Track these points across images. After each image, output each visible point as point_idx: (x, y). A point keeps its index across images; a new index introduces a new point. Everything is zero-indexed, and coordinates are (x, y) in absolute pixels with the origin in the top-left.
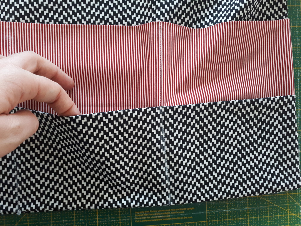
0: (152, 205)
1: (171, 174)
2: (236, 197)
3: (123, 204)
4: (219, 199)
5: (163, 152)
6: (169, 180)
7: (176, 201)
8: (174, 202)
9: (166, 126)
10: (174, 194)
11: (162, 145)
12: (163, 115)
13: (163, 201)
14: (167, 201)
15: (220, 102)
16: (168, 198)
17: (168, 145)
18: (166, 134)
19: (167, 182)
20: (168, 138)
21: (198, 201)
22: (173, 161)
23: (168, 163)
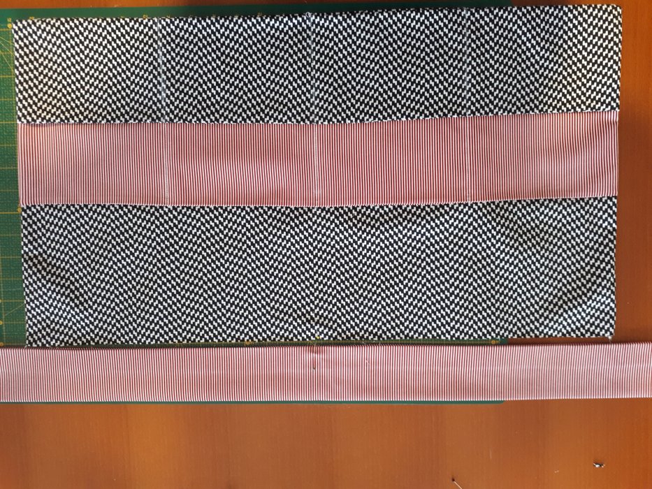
0: (176, 20)
1: (157, 52)
2: (87, 20)
3: (205, 21)
4: (105, 19)
5: (163, 76)
6: (158, 46)
7: (151, 22)
8: (154, 21)
9: (160, 103)
10: (154, 30)
11: (165, 83)
12: (162, 114)
13: (164, 23)
14: (160, 23)
15: (103, 122)
16: (160, 26)
17: (159, 83)
18: (160, 94)
19: (160, 44)
20: (158, 90)
21: (128, 20)
22: (154, 66)
23: (159, 64)
